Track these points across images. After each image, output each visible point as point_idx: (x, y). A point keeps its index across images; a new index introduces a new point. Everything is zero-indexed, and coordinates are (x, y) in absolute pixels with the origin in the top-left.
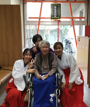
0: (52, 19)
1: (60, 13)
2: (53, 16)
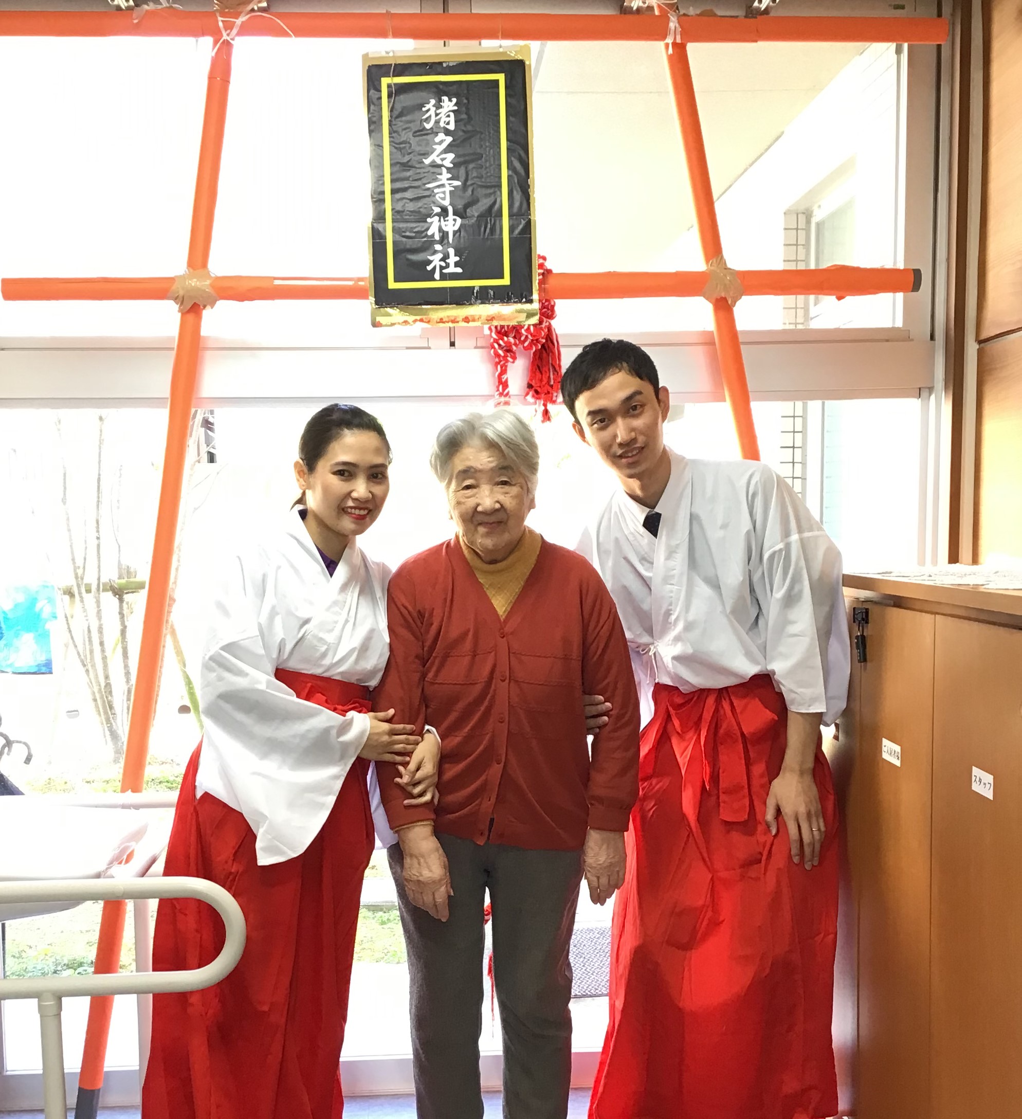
1: (523, 210)
2: (408, 260)
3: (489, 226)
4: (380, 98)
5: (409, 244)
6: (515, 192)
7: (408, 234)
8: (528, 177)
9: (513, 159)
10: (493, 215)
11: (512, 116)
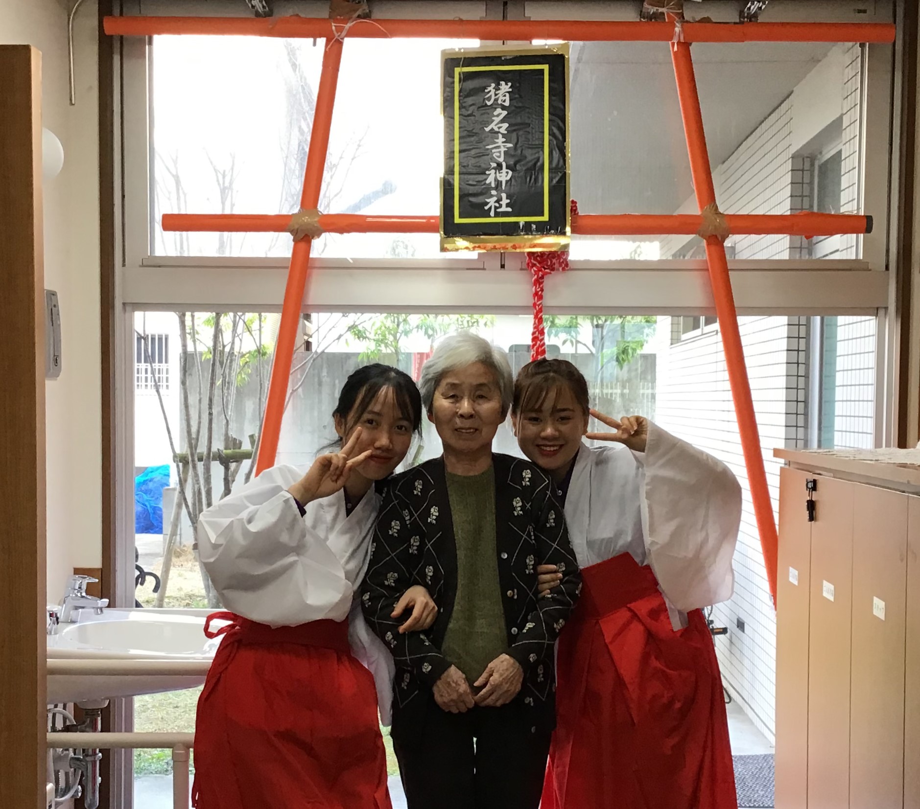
0: (460, 242)
1: (560, 166)
2: (470, 201)
3: (533, 176)
4: (453, 83)
5: (472, 190)
6: (554, 152)
7: (471, 182)
8: (565, 141)
9: (553, 128)
10: (537, 169)
11: (554, 96)
